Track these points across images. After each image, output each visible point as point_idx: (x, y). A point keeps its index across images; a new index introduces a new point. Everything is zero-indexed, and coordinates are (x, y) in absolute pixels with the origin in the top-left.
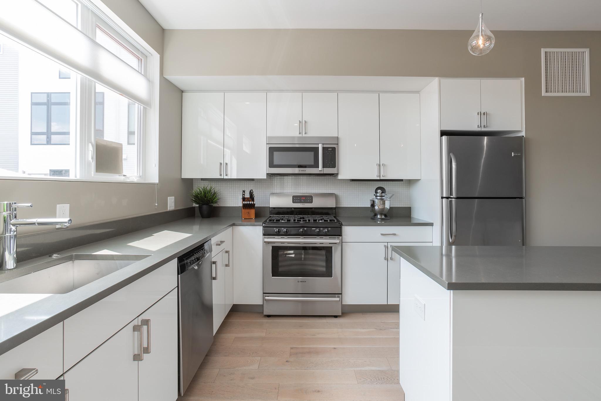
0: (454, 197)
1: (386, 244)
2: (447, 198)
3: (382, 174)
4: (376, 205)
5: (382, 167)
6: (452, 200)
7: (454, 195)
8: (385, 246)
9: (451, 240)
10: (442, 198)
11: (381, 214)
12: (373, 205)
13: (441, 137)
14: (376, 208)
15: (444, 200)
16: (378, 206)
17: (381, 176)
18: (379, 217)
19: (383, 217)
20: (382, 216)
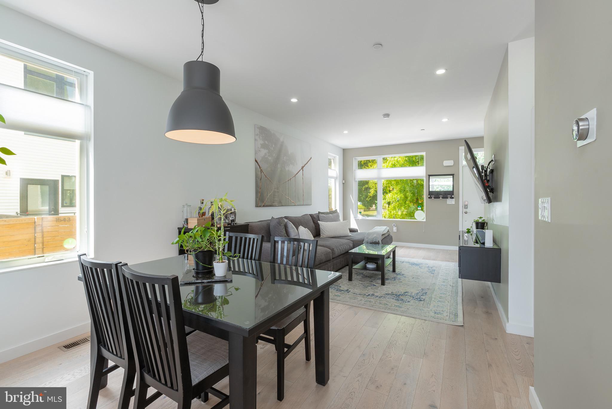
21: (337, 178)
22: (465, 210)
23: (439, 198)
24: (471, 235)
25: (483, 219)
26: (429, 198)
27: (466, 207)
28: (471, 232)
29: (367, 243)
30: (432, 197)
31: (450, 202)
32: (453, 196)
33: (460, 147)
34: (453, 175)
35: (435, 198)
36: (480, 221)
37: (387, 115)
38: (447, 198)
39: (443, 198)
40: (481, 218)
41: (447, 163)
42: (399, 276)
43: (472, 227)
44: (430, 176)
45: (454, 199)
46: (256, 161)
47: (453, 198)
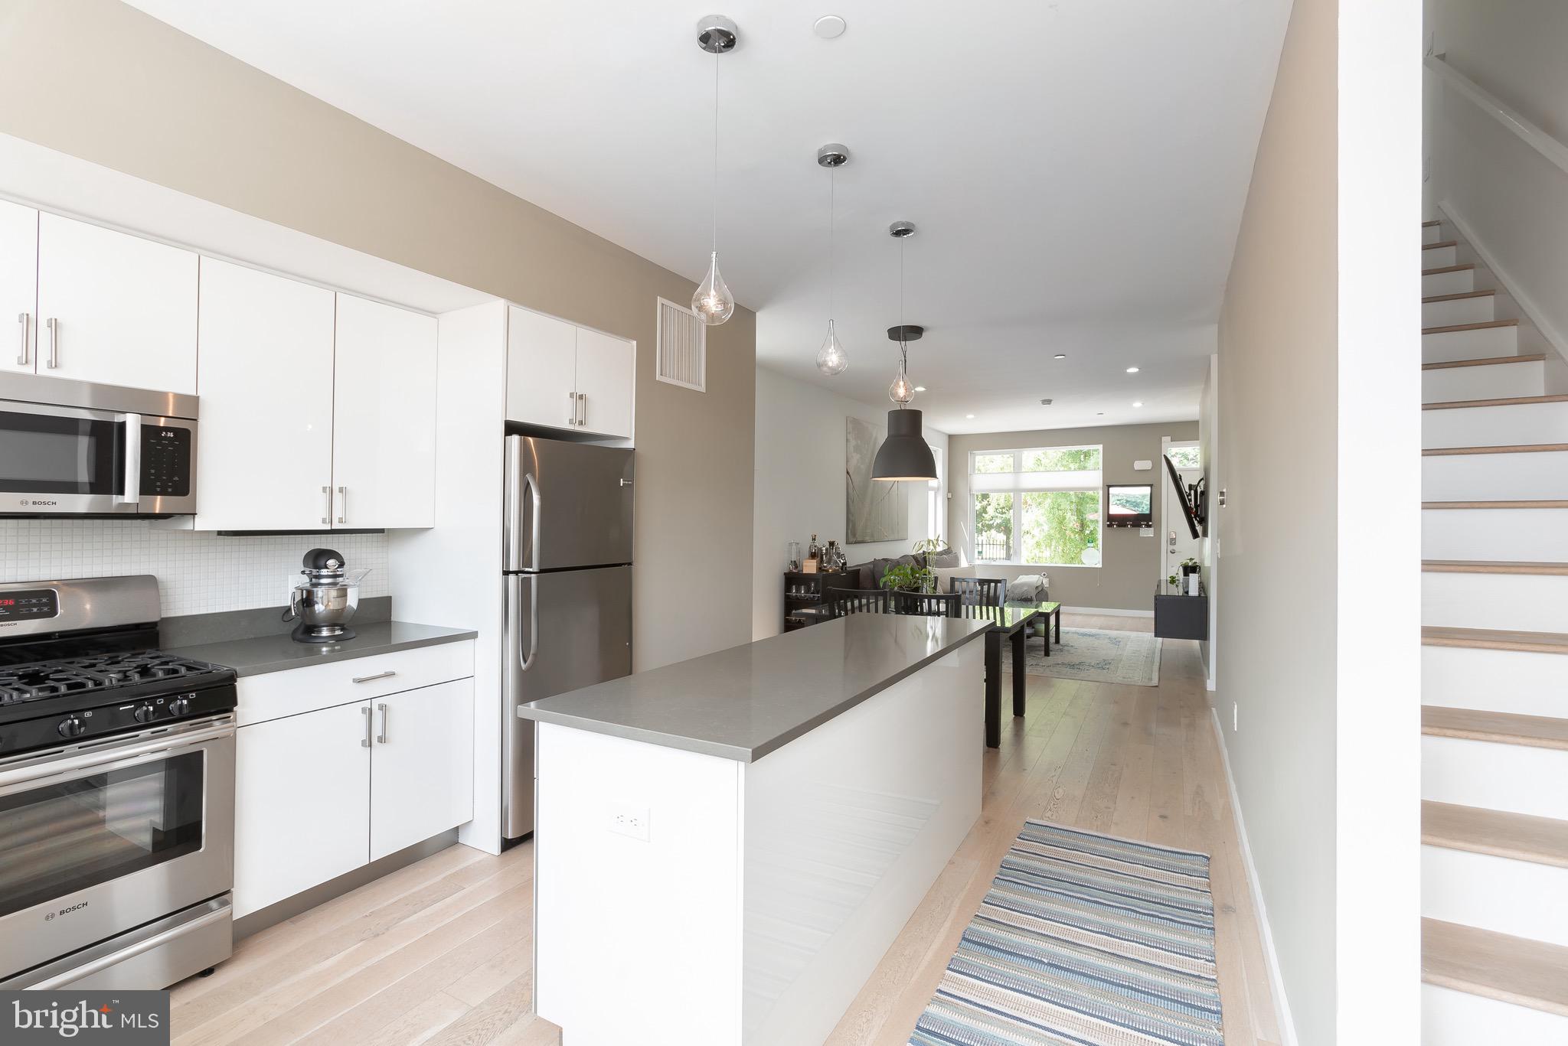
0: (535, 571)
1: (367, 704)
2: (516, 573)
3: (337, 514)
4: (319, 600)
5: (337, 496)
6: (530, 578)
7: (535, 568)
8: (364, 711)
9: (523, 666)
10: (506, 573)
11: (332, 625)
12: (308, 601)
13: (505, 435)
14: (319, 608)
15: (512, 578)
16: (325, 602)
17: (335, 520)
18: (325, 633)
19: (338, 632)
20: (334, 631)
21: (938, 489)
22: (1171, 548)
23: (1125, 526)
24: (1177, 586)
25: (1194, 561)
26: (1108, 526)
27: (1173, 541)
28: (1177, 582)
29: (1013, 600)
30: (1113, 525)
31: (1146, 533)
32: (1150, 523)
33: (1163, 438)
34: (1151, 486)
35: (1118, 526)
36: (1190, 564)
37: (1048, 402)
38: (1140, 526)
39: (1133, 526)
40: (1191, 559)
41: (1139, 465)
42: (1066, 648)
43: (1177, 574)
44: (1109, 486)
45: (1152, 529)
46: (848, 473)
47: (1150, 526)
